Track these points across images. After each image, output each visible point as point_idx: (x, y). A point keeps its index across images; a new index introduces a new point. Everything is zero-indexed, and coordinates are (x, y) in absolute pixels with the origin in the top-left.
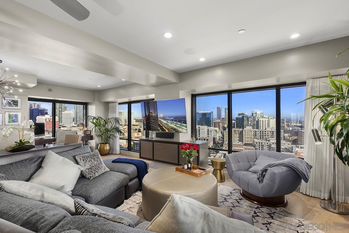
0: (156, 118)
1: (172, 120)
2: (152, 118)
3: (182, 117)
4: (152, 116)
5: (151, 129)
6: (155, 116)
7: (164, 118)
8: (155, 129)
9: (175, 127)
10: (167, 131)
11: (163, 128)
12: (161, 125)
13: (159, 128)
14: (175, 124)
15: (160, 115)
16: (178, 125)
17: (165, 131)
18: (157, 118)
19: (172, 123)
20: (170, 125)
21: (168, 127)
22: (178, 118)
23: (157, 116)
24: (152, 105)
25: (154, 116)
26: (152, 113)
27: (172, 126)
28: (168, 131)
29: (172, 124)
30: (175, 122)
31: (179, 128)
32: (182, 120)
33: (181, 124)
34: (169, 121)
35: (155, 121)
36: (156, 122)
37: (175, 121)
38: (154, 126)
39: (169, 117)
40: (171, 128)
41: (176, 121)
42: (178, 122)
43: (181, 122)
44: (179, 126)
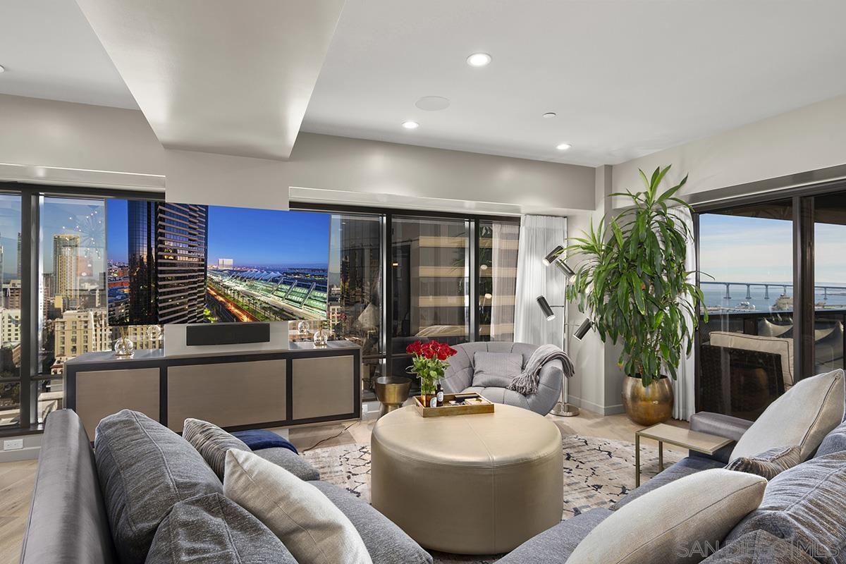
0: (194, 271)
1: (275, 280)
2: (174, 272)
3: (313, 270)
4: (174, 265)
5: (162, 316)
6: (191, 264)
7: (234, 273)
8: (184, 316)
9: (283, 304)
10: (246, 319)
11: (229, 311)
12: (221, 299)
13: (207, 312)
14: (283, 294)
15: (221, 260)
16: (294, 298)
17: (238, 320)
18: (201, 271)
19: (269, 292)
20: (263, 299)
21: (251, 306)
22: (298, 274)
23: (205, 266)
24: (180, 218)
25: (182, 264)
26: (175, 251)
27: (273, 299)
28: (252, 318)
29: (270, 295)
30: (284, 286)
31: (298, 305)
32: (311, 281)
33: (306, 291)
34: (260, 285)
35: (189, 283)
36: (192, 289)
37: (284, 283)
38: (182, 304)
39: (261, 269)
40: (264, 308)
41: (291, 284)
42: (298, 286)
43: (308, 287)
44: (301, 300)
